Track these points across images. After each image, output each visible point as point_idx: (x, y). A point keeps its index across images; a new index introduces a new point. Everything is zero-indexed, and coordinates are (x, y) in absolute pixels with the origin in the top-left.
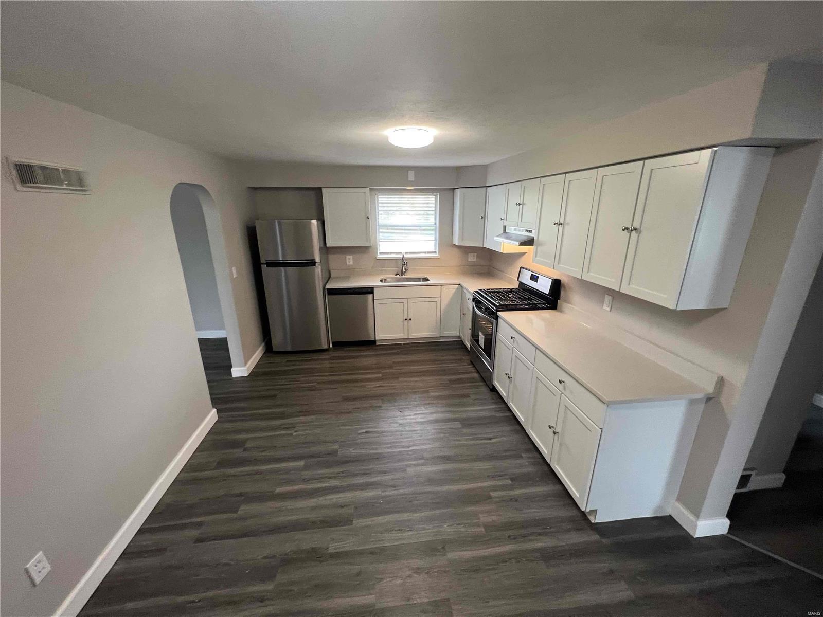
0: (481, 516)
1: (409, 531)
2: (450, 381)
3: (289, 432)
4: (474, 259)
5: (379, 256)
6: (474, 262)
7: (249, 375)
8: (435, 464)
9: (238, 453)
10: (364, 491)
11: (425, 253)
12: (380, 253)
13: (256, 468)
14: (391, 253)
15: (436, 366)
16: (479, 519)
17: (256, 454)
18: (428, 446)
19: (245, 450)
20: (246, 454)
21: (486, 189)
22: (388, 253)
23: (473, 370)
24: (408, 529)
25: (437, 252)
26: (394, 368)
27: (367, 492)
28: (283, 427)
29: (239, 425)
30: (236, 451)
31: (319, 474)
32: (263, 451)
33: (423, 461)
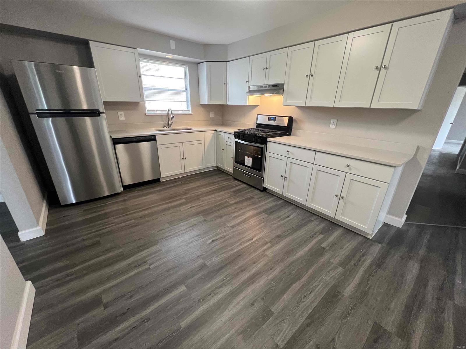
0: (332, 261)
1: (310, 293)
2: (234, 192)
3: (144, 268)
4: (213, 115)
5: (148, 113)
6: (213, 117)
7: (45, 234)
8: (277, 243)
9: (99, 313)
10: (255, 283)
11: (182, 110)
12: (148, 110)
13: (137, 317)
14: (157, 110)
15: (216, 186)
16: (332, 263)
17: (124, 304)
18: (263, 233)
19: (105, 307)
20: (111, 310)
21: (227, 64)
22: (154, 110)
23: (239, 183)
24: (309, 293)
25: (190, 110)
26: (190, 193)
27: (259, 282)
28: (133, 265)
29: (75, 285)
30: (94, 312)
31: (208, 289)
32: (131, 297)
33: (269, 245)
